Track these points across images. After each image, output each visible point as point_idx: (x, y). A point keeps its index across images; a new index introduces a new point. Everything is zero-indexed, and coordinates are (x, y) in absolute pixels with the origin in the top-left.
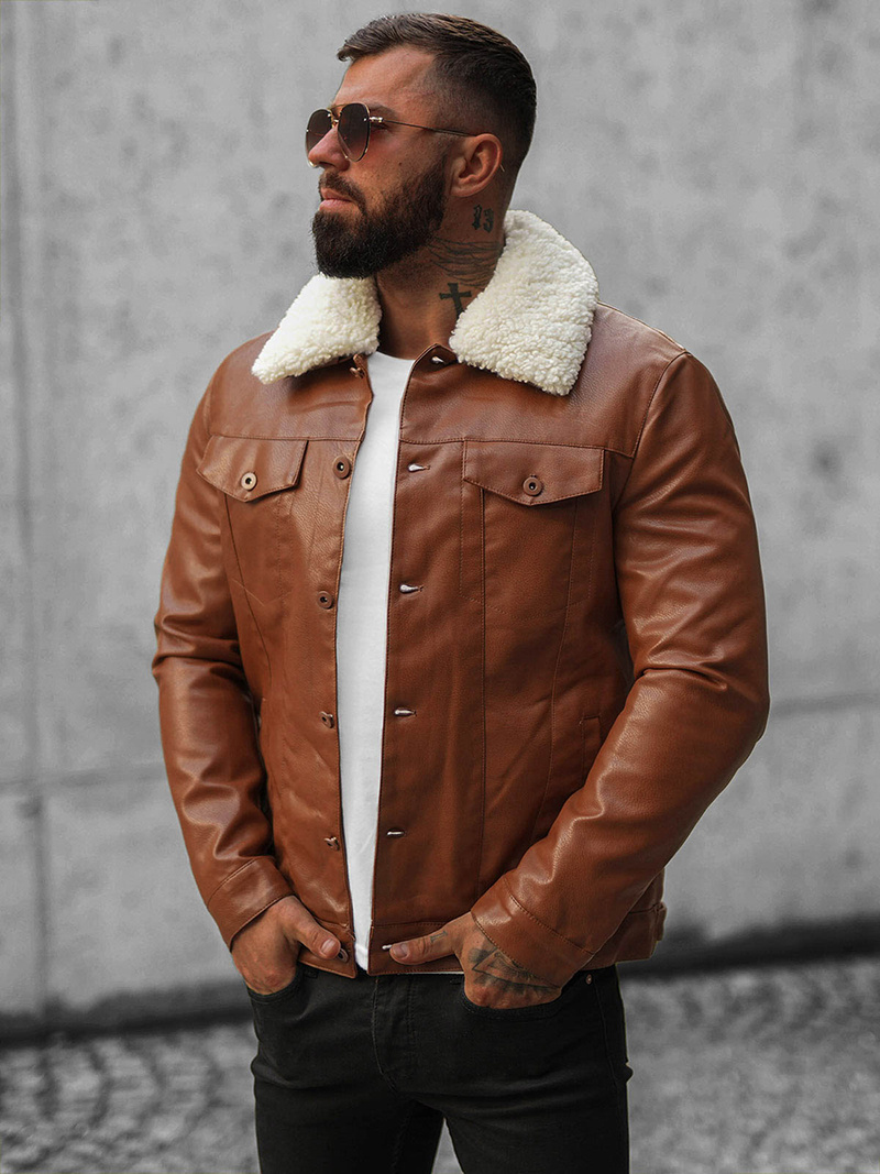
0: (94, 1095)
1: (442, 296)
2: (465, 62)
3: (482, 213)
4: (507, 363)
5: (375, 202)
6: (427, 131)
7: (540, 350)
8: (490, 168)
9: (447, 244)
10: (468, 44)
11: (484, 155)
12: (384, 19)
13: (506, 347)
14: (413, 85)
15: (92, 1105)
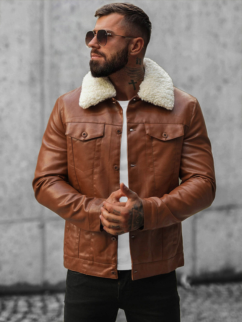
0: (57, 309)
1: (129, 83)
2: (133, 17)
3: (139, 60)
4: (157, 101)
5: (109, 57)
6: (123, 37)
7: (165, 97)
8: (141, 47)
9: (129, 69)
10: (133, 12)
11: (139, 44)
12: (108, 5)
13: (156, 97)
14: (119, 24)
15: (57, 311)
